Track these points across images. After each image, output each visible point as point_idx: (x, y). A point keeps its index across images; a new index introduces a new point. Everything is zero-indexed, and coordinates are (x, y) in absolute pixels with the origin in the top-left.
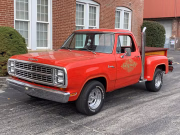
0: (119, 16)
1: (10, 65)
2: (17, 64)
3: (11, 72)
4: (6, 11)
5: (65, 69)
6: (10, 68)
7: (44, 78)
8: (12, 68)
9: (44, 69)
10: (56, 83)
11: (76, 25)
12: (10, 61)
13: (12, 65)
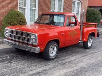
0: (74, 5)
1: (6, 32)
2: (10, 31)
3: (7, 36)
4: (14, 2)
5: (36, 34)
6: (6, 33)
7: (25, 39)
8: (7, 33)
9: (25, 34)
10: (32, 42)
11: (51, 10)
12: (6, 30)
13: (7, 32)
